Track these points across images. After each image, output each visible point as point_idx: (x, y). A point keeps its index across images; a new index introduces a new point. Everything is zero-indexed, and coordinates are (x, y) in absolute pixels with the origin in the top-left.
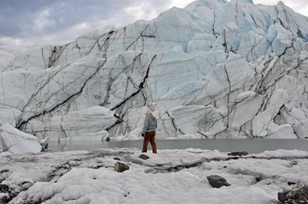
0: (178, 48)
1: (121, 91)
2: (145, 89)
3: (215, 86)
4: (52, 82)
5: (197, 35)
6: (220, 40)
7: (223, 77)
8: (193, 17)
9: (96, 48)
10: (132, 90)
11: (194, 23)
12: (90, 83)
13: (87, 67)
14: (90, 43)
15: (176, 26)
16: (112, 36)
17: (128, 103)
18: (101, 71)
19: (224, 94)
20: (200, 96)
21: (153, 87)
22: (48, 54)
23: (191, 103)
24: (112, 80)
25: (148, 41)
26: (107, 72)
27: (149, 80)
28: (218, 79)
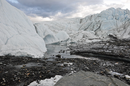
0: (106, 19)
1: (96, 28)
2: (100, 28)
3: (114, 27)
4: (83, 26)
5: (109, 16)
6: (115, 17)
7: (116, 25)
8: (108, 12)
9: (89, 19)
10: (98, 28)
11: (109, 14)
12: (90, 26)
13: (89, 23)
14: (88, 18)
15: (105, 14)
16: (92, 17)
17: (97, 30)
18: (92, 24)
19: (116, 29)
20: (111, 29)
21: (102, 27)
22: (80, 20)
23: (109, 31)
24: (94, 26)
25: (99, 18)
26: (93, 24)
27: (101, 26)
28: (115, 26)
